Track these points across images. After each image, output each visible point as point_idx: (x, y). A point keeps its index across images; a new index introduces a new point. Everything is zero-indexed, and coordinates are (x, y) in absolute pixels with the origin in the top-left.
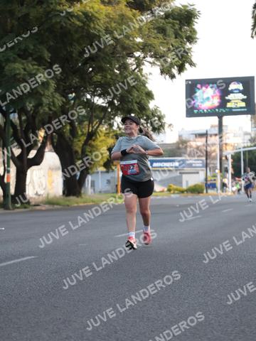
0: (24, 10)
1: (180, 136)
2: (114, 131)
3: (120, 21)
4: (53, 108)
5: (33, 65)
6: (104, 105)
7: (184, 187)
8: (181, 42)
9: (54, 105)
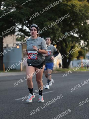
3: (84, 7)
6: (78, 36)
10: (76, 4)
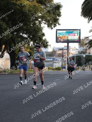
1: (53, 49)
2: (30, 47)
3: (34, 7)
4: (8, 38)
5: (1, 22)
6: (27, 37)
7: (54, 68)
8: (55, 16)
9: (9, 37)
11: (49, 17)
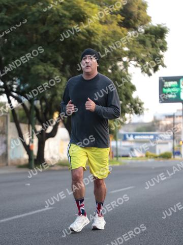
0: (45, 28)
1: (155, 117)
5: (51, 67)
8: (157, 50)
10: (96, 30)
11: (144, 54)
